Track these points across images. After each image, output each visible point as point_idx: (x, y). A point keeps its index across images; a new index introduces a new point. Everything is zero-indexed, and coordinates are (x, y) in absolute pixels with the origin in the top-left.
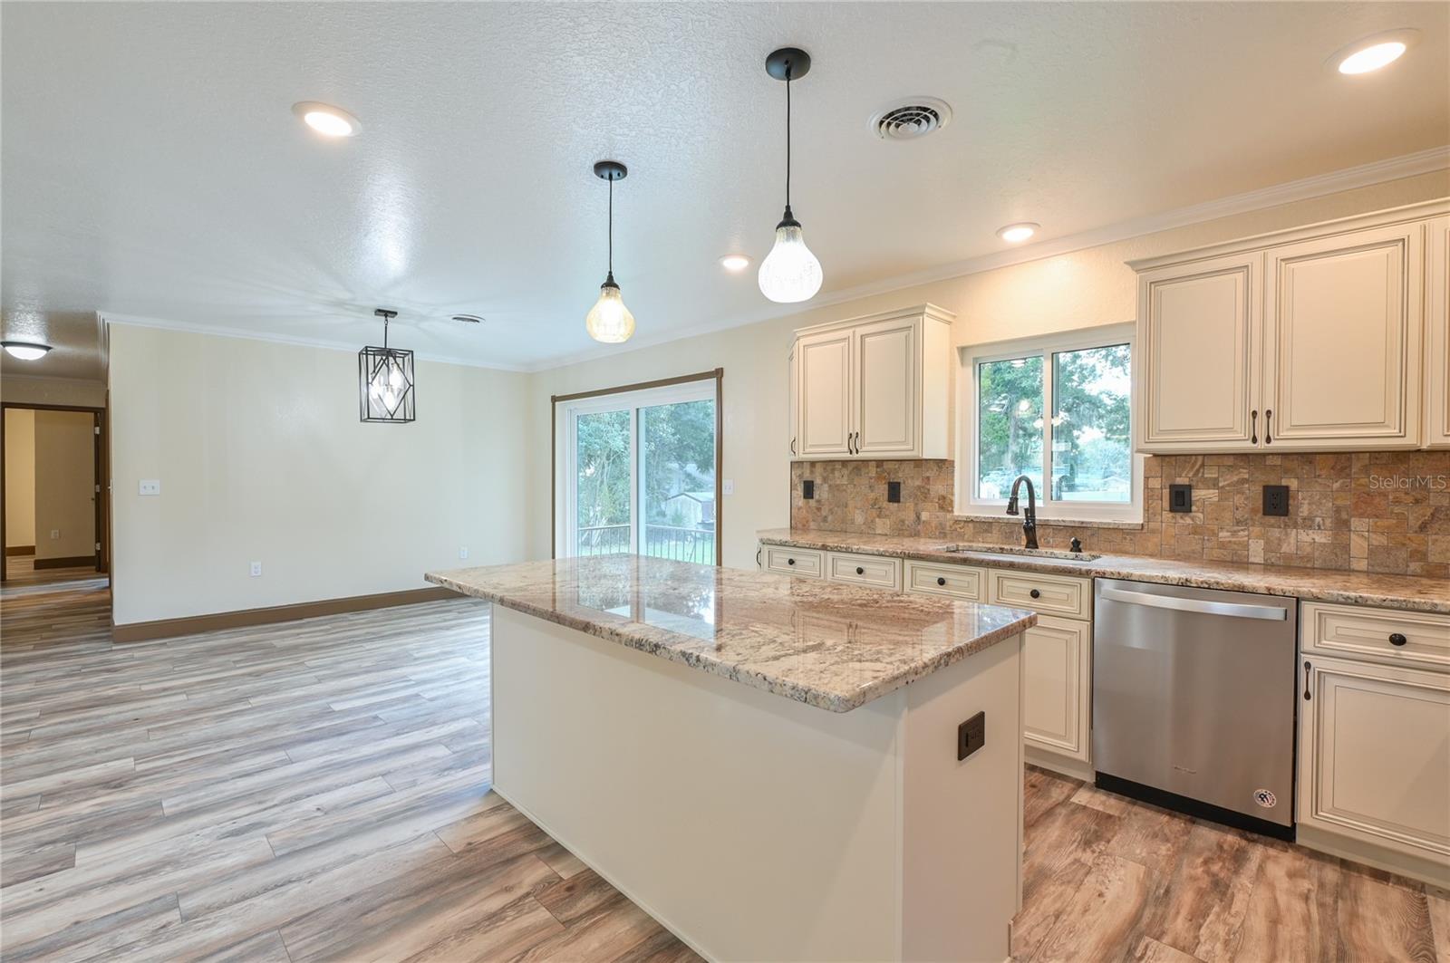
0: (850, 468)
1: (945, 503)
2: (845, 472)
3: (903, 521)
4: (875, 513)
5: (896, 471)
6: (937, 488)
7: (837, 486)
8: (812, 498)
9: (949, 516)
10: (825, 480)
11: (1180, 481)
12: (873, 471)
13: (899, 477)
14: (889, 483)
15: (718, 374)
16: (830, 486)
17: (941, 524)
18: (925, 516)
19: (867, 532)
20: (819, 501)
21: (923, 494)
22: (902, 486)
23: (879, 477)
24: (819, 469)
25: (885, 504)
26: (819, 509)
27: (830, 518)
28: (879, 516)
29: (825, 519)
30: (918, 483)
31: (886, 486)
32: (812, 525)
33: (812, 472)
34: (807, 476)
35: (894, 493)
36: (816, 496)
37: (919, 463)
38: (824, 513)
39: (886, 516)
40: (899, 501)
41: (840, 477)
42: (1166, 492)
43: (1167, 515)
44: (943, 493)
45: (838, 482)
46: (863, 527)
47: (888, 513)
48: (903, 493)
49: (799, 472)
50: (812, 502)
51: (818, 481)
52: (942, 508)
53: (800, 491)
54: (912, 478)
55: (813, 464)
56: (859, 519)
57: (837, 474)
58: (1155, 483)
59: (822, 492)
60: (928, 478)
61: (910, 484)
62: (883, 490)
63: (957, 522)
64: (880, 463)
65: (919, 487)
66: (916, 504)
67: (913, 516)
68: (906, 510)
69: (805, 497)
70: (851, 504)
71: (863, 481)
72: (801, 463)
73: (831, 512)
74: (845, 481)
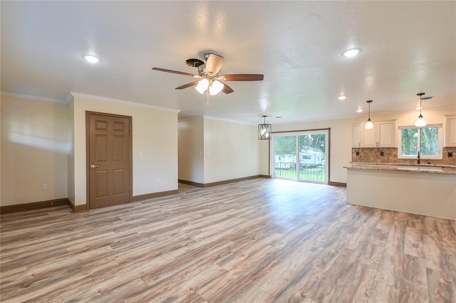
0: (370, 149)
1: (396, 156)
2: (368, 150)
3: (384, 160)
5: (383, 150)
6: (394, 153)
8: (359, 155)
9: (397, 158)
10: (362, 151)
11: (450, 152)
12: (376, 150)
13: (384, 151)
15: (329, 129)
16: (364, 153)
17: (394, 160)
18: (390, 158)
20: (361, 156)
22: (384, 153)
23: (378, 151)
24: (360, 149)
25: (380, 156)
26: (361, 158)
27: (364, 159)
28: (378, 159)
29: (362, 159)
30: (389, 152)
31: (380, 153)
32: (359, 161)
33: (358, 150)
34: (357, 151)
35: (382, 154)
36: (360, 155)
37: (389, 148)
38: (362, 158)
39: (380, 159)
40: (383, 156)
42: (447, 154)
43: (447, 158)
44: (395, 154)
45: (366, 152)
46: (374, 161)
47: (380, 158)
48: (384, 154)
49: (354, 150)
50: (358, 156)
51: (360, 152)
52: (395, 157)
53: (355, 154)
54: (387, 151)
55: (359, 148)
56: (372, 159)
57: (366, 150)
58: (445, 152)
59: (361, 154)
60: (391, 151)
61: (386, 152)
62: (379, 153)
63: (399, 159)
64: (378, 148)
65: (389, 153)
66: (388, 156)
67: (387, 158)
68: (385, 158)
69: (356, 155)
70: (370, 156)
71: (373, 152)
72: (355, 148)
73: (364, 158)
74: (368, 152)
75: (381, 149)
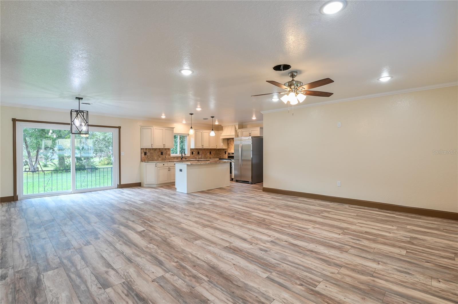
1: (169, 155)
2: (153, 150)
3: (163, 158)
4: (159, 157)
5: (162, 150)
6: (168, 153)
7: (151, 153)
8: (146, 155)
10: (149, 152)
12: (158, 150)
13: (163, 151)
14: (161, 152)
15: (119, 127)
16: (150, 153)
18: (166, 157)
19: (157, 160)
20: (147, 156)
21: (166, 154)
23: (159, 151)
24: (147, 150)
25: (160, 155)
26: (148, 157)
27: (150, 159)
29: (149, 159)
30: (165, 152)
32: (146, 160)
33: (146, 150)
34: (145, 151)
35: (162, 154)
36: (147, 155)
37: (166, 149)
38: (149, 158)
39: (161, 157)
40: (163, 155)
41: (152, 151)
45: (151, 152)
48: (163, 153)
49: (143, 150)
51: (147, 152)
53: (143, 154)
55: (146, 149)
56: (156, 158)
57: (151, 151)
58: (191, 151)
59: (148, 154)
60: (167, 151)
61: (164, 152)
62: (160, 153)
63: (171, 157)
64: (159, 149)
65: (166, 153)
67: (165, 157)
68: (164, 156)
70: (154, 156)
71: (156, 152)
72: (143, 149)
73: (150, 157)
74: (153, 152)
75: (161, 149)
